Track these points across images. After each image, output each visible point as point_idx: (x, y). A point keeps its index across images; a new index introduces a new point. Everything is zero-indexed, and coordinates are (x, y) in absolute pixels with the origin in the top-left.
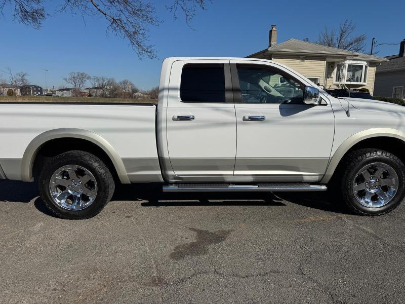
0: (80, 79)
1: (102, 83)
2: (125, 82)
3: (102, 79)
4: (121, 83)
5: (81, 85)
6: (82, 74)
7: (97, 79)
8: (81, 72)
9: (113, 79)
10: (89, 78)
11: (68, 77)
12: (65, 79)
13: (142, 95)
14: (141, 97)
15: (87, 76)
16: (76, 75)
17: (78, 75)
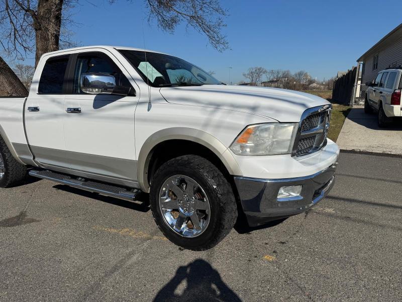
0: (257, 73)
1: (277, 76)
2: (300, 74)
3: (278, 72)
4: (296, 75)
5: (257, 80)
6: (259, 69)
7: (272, 72)
8: (259, 67)
9: (288, 71)
10: (265, 72)
11: (247, 73)
12: (244, 75)
13: (318, 86)
14: (317, 88)
15: (263, 71)
16: (254, 70)
17: (256, 71)
